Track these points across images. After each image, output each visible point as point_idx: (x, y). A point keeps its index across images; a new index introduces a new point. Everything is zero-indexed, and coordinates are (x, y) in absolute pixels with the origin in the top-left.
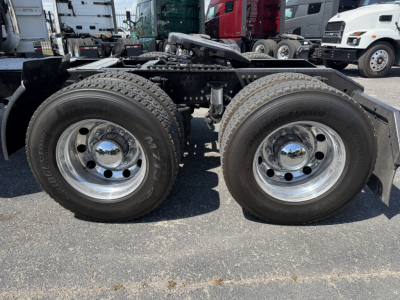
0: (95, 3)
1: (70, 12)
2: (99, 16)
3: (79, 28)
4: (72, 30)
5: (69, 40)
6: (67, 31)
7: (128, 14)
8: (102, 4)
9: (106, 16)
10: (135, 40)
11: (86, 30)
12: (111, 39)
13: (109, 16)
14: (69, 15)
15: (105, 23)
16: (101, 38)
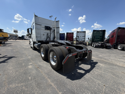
0: (82, 37)
15: (83, 40)
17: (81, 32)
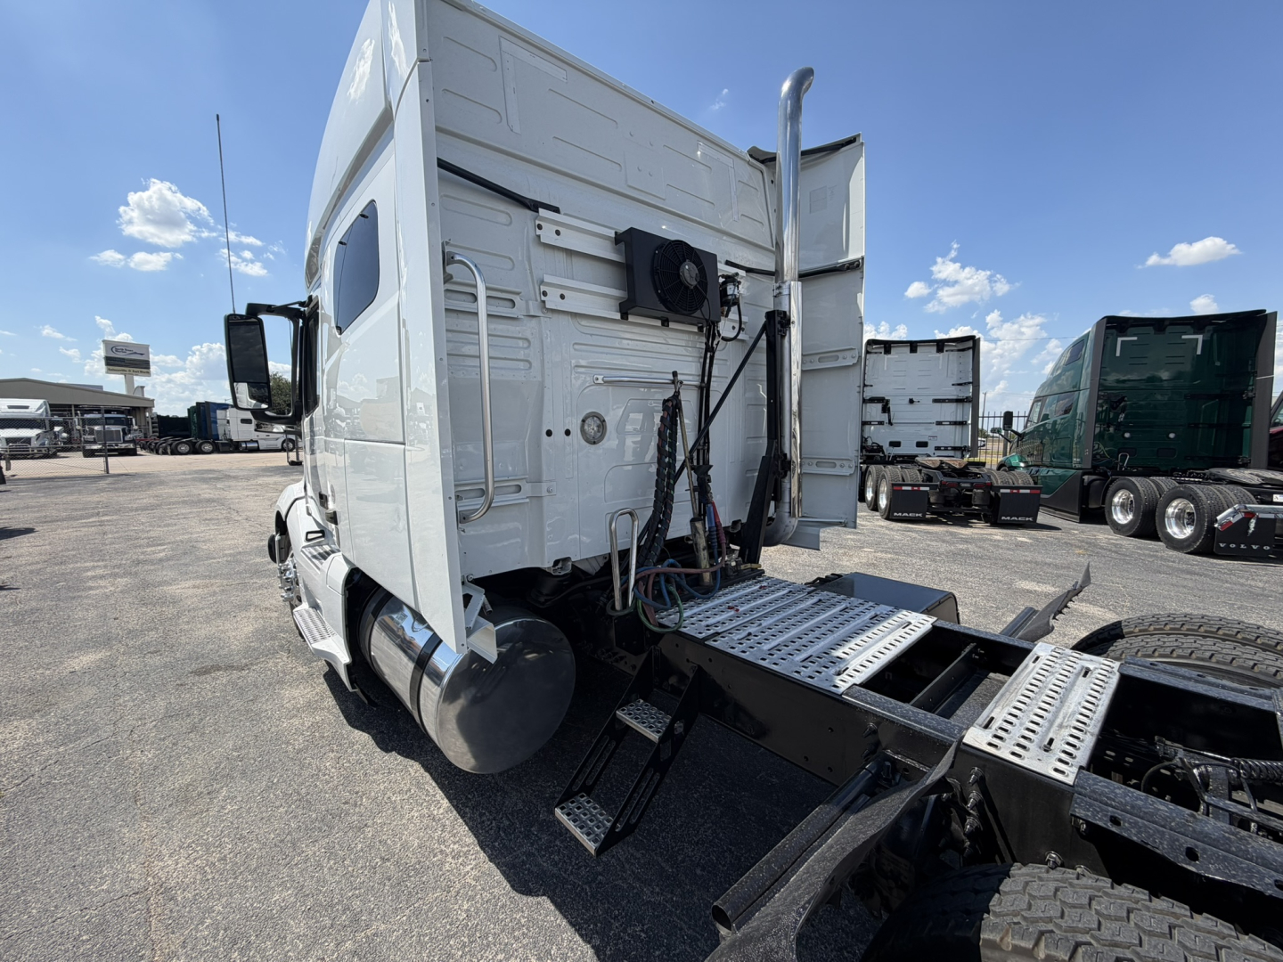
0: (936, 401)
1: (885, 417)
2: (939, 423)
3: (896, 444)
4: (880, 449)
5: (873, 468)
6: (872, 450)
7: (1008, 417)
8: (951, 401)
9: (955, 423)
10: (1022, 477)
11: (907, 449)
12: (963, 472)
13: (962, 423)
14: (881, 423)
15: (951, 436)
16: (940, 468)
17: (913, 346)
